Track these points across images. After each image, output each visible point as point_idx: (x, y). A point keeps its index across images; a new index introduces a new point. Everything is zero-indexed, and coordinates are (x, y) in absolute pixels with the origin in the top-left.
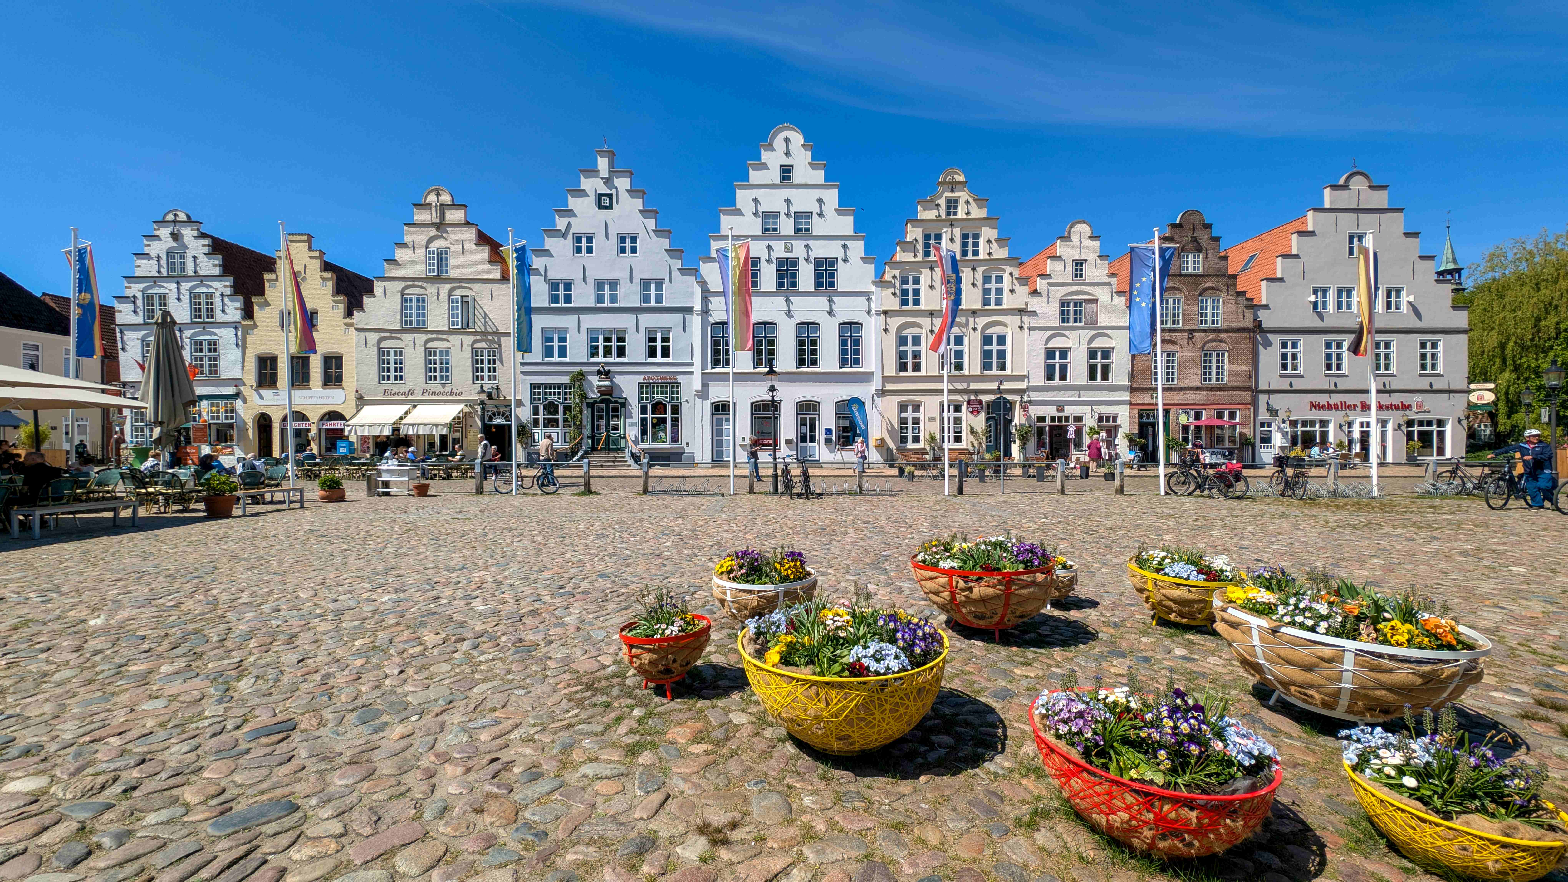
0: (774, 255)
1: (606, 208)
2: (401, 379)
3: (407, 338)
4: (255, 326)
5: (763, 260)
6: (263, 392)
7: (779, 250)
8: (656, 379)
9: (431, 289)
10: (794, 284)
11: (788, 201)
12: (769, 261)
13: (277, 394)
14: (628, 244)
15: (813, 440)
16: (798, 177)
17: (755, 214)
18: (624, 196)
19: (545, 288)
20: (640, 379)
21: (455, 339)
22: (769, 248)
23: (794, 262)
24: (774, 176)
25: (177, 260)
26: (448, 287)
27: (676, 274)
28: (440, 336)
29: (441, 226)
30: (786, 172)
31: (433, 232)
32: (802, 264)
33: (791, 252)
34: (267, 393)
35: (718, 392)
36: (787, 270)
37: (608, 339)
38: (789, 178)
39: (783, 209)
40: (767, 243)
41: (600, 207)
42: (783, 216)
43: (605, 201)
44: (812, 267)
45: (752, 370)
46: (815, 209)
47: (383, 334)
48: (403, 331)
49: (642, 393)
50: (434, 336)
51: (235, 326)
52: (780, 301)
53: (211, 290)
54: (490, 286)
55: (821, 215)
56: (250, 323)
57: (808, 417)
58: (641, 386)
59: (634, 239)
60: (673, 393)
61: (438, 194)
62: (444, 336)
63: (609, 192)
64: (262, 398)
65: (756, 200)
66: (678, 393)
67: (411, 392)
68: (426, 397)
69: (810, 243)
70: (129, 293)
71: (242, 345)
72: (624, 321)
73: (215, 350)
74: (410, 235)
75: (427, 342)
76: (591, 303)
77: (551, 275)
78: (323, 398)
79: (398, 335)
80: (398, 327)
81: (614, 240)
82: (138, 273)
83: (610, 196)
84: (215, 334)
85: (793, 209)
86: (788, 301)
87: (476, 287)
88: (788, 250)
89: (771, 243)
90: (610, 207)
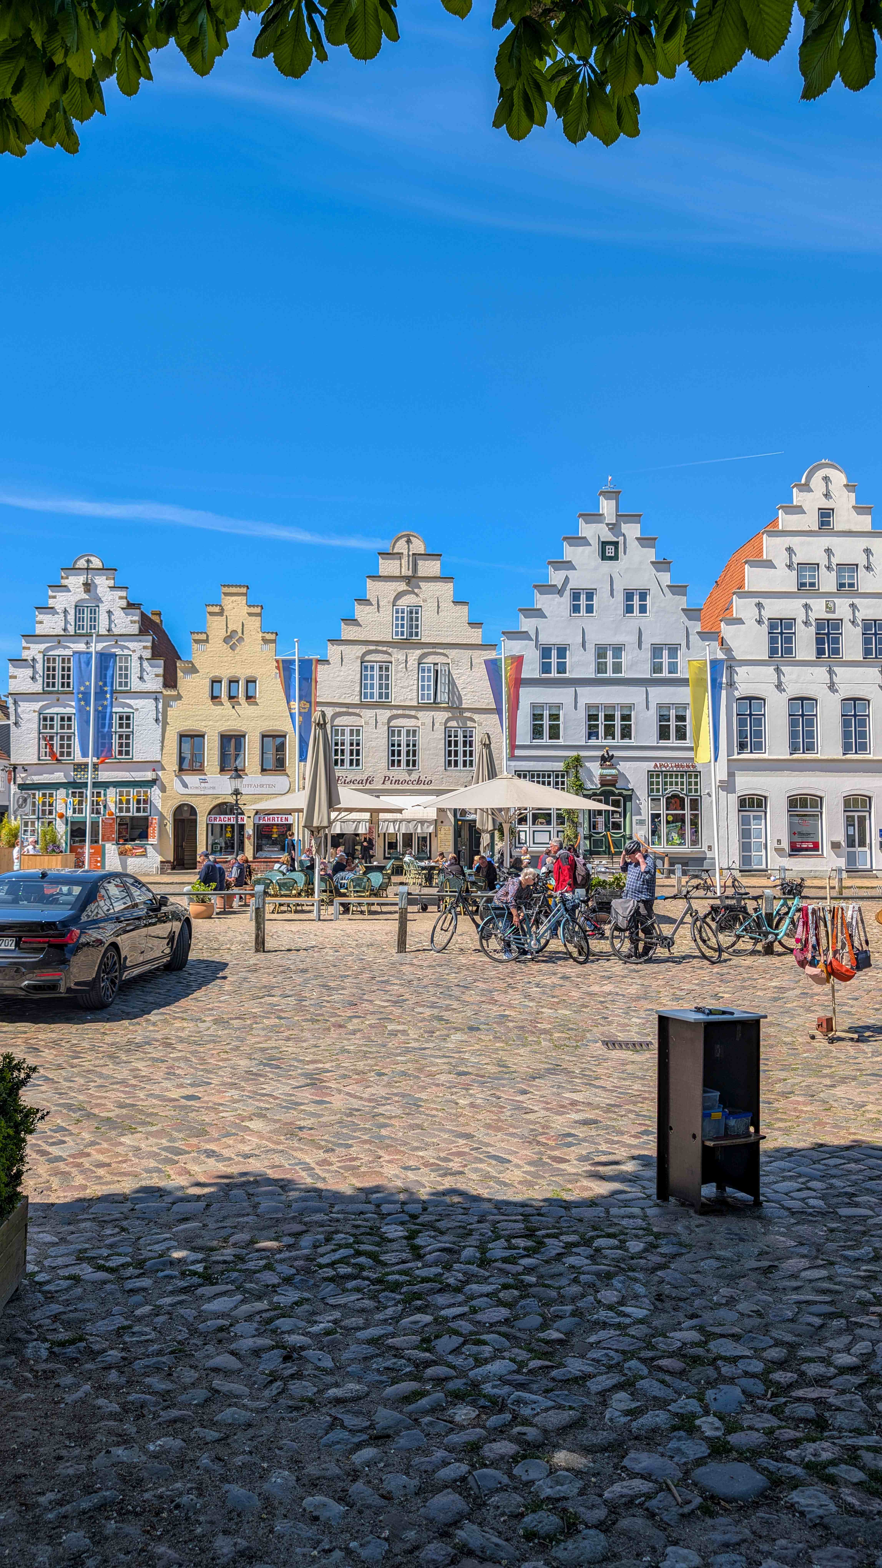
0: (813, 616)
1: (611, 558)
2: (358, 765)
3: (368, 714)
4: (179, 697)
5: (799, 621)
6: (187, 778)
7: (819, 609)
8: (670, 766)
9: (398, 655)
10: (836, 651)
11: (828, 551)
12: (806, 623)
13: (204, 781)
14: (636, 602)
15: (862, 844)
16: (840, 522)
17: (789, 567)
18: (633, 545)
19: (537, 654)
20: (651, 765)
21: (425, 717)
22: (807, 607)
23: (836, 624)
24: (811, 521)
25: (86, 615)
26: (419, 652)
27: (694, 638)
28: (407, 712)
29: (412, 580)
30: (825, 516)
31: (402, 586)
32: (847, 627)
33: (834, 612)
34: (192, 780)
35: (747, 783)
36: (828, 634)
37: (609, 717)
38: (828, 523)
39: (823, 562)
40: (804, 601)
41: (604, 557)
42: (823, 569)
43: (610, 551)
44: (859, 630)
45: (788, 757)
46: (862, 560)
47: (338, 710)
48: (362, 705)
49: (652, 783)
50: (400, 712)
51: (155, 696)
52: (821, 673)
53: (126, 652)
54: (469, 652)
55: (868, 568)
56: (174, 693)
57: (856, 814)
58: (650, 774)
59: (643, 596)
60: (690, 783)
61: (409, 542)
62: (413, 713)
63: (615, 539)
64: (185, 785)
65: (790, 550)
66: (696, 784)
67: (370, 780)
68: (388, 786)
69: (856, 601)
70: (26, 654)
71: (162, 720)
72: (632, 696)
73: (128, 726)
74: (373, 589)
75: (391, 719)
76: (590, 672)
77: (544, 639)
78: (262, 786)
79: (357, 711)
80: (356, 700)
81: (620, 597)
82: (39, 630)
83: (616, 544)
84: (130, 707)
85: (835, 561)
86: (831, 672)
87: (453, 653)
88: (830, 609)
89: (809, 601)
90: (615, 558)
